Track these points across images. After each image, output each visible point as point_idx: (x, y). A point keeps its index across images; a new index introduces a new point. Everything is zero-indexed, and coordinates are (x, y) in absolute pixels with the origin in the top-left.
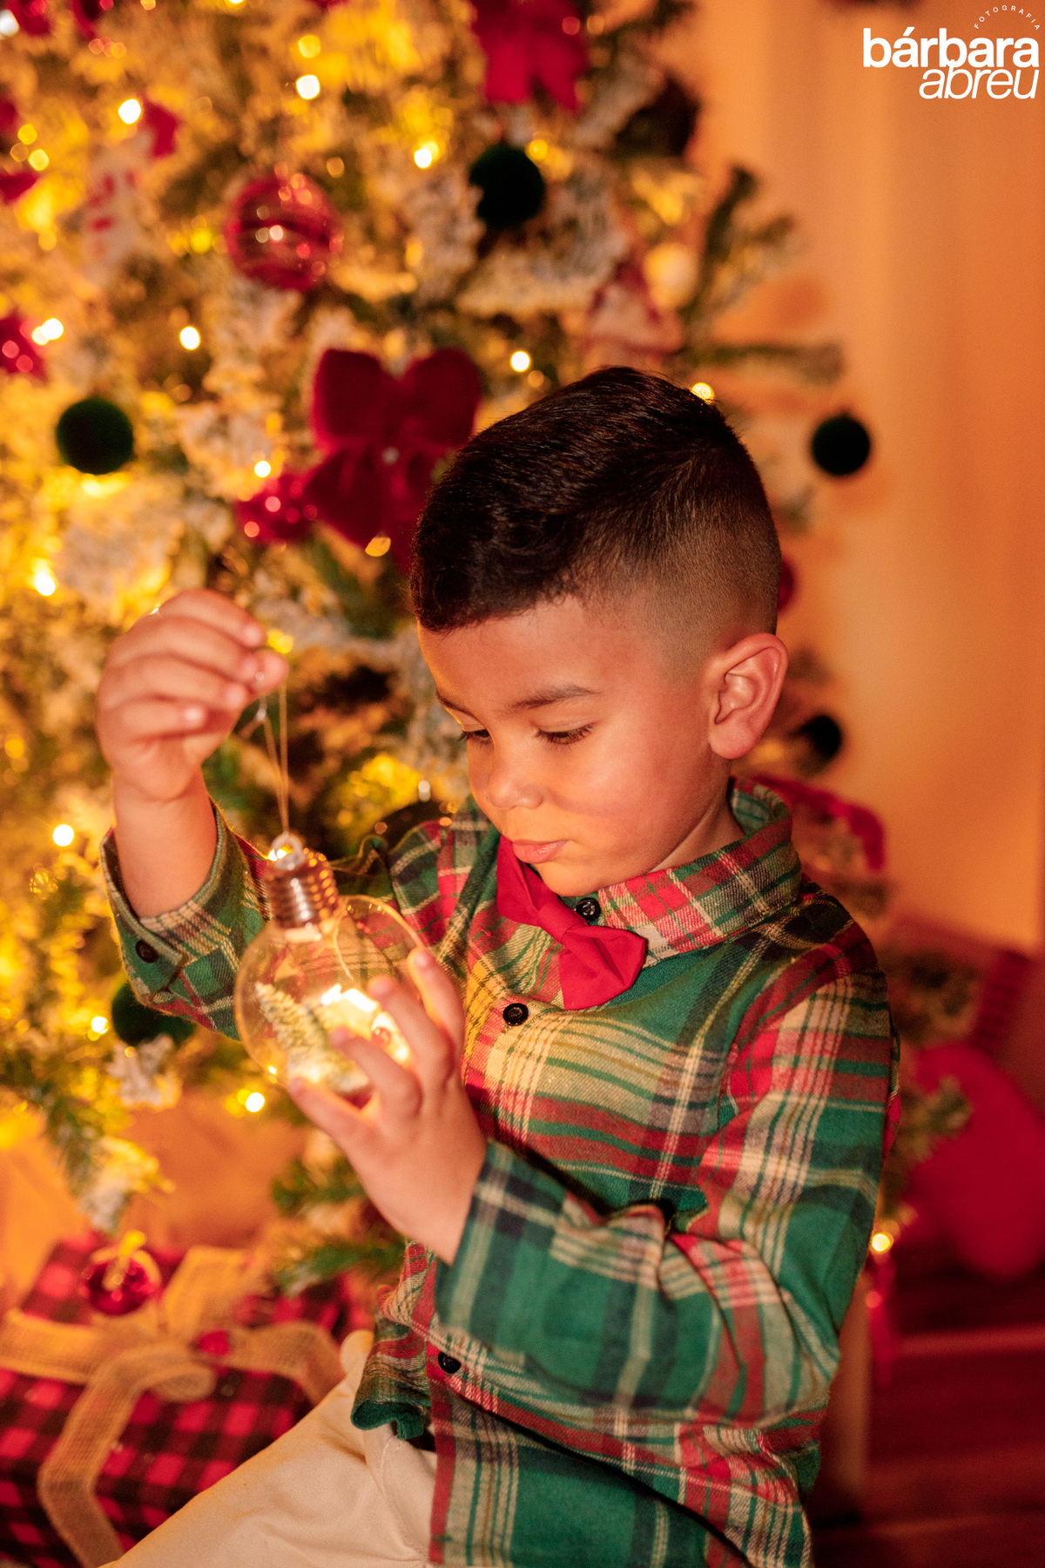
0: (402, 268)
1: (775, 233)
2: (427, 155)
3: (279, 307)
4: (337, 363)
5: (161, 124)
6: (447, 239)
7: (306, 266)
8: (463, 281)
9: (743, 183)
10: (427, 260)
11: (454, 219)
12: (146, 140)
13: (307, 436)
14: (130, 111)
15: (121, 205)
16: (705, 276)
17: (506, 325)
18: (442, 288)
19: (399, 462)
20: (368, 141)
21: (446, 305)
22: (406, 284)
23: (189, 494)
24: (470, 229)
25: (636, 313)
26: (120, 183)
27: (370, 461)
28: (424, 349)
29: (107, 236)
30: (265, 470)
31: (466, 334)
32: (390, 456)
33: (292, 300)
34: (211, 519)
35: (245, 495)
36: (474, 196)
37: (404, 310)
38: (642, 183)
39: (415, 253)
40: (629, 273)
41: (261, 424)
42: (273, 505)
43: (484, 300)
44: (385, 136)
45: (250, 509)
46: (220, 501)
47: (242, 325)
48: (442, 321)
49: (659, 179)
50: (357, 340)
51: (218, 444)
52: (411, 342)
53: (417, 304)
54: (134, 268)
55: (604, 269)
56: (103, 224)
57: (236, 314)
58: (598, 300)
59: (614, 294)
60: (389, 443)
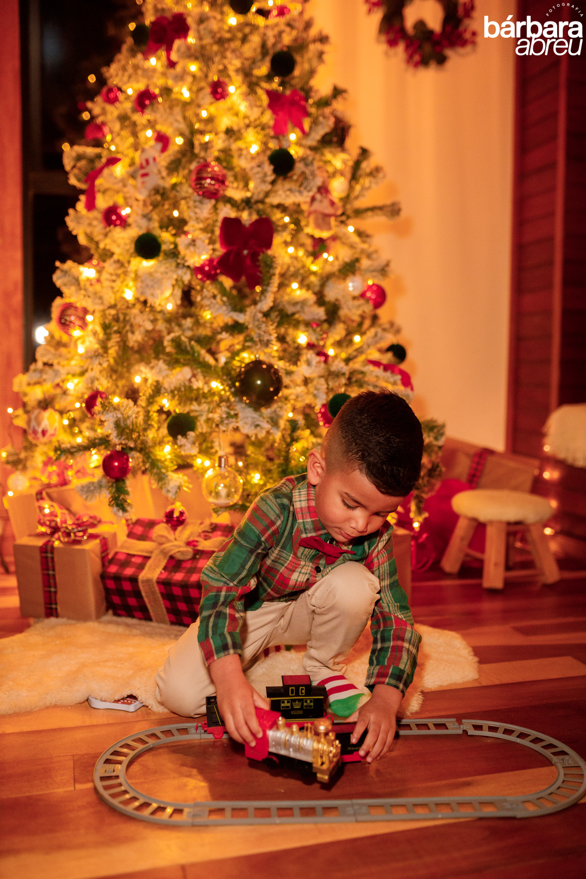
0: (248, 190)
1: (375, 172)
2: (254, 149)
3: (209, 204)
4: (227, 221)
5: (163, 140)
6: (263, 181)
7: (217, 191)
8: (267, 194)
9: (364, 153)
10: (256, 187)
11: (265, 175)
12: (159, 146)
13: (218, 246)
14: (149, 133)
15: (152, 169)
16: (351, 188)
17: (282, 208)
18: (261, 196)
19: (248, 254)
20: (235, 146)
21: (262, 202)
22: (249, 194)
23: (178, 265)
24: (271, 178)
25: (326, 203)
26: (151, 161)
27: (239, 254)
28: (255, 217)
29: (146, 179)
30: (205, 257)
31: (268, 210)
32: (245, 252)
33: (213, 202)
34: (185, 273)
35: (198, 265)
36: (272, 167)
37: (247, 203)
38: (328, 156)
39: (251, 185)
40: (324, 190)
41: (203, 242)
42: (207, 268)
43: (274, 200)
44: (240, 144)
45: (199, 270)
46: (188, 267)
47: (197, 210)
48: (260, 206)
49: (334, 155)
50: (233, 214)
51: (192, 248)
52: (250, 214)
53: (253, 201)
54: (157, 190)
55: (315, 190)
56: (145, 175)
57: (196, 207)
58: (313, 199)
59: (318, 196)
60: (245, 248)
